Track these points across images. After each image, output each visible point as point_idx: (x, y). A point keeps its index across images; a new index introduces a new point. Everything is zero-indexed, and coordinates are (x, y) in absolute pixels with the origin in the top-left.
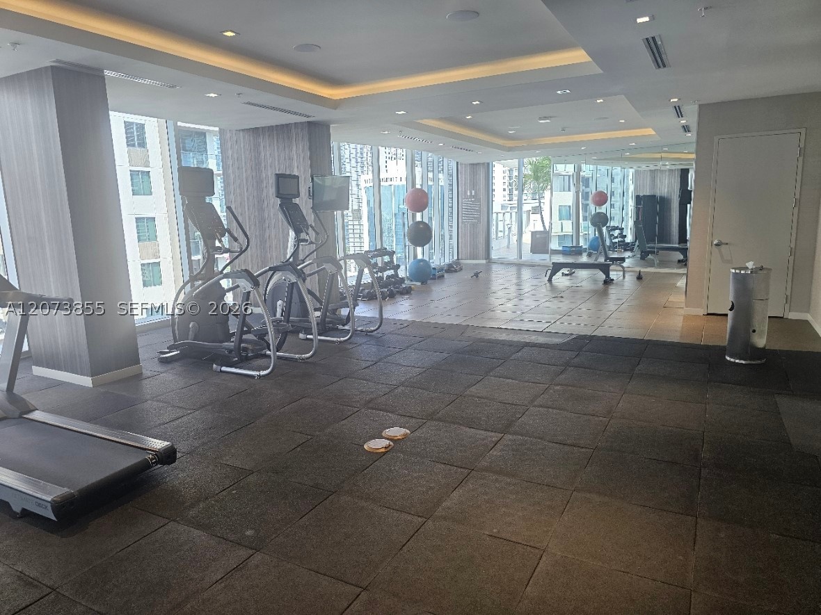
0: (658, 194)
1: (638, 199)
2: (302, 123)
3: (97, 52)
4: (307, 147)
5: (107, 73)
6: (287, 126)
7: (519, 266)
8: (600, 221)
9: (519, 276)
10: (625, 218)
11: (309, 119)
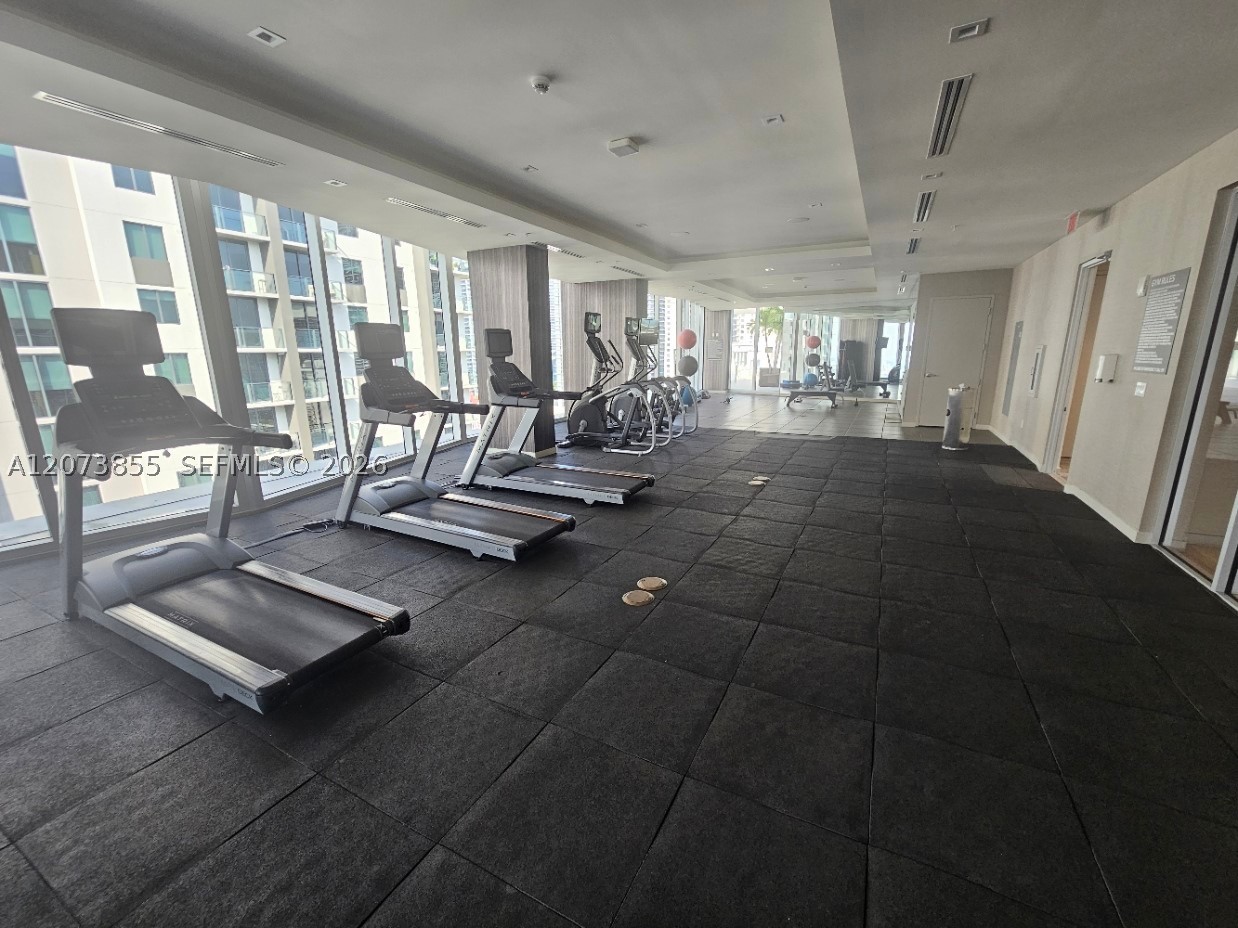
0: (858, 339)
1: (842, 344)
2: (632, 280)
3: (568, 238)
4: (635, 299)
5: (549, 247)
6: (620, 281)
7: (753, 395)
8: (814, 360)
9: (753, 402)
10: (832, 357)
11: (639, 277)
